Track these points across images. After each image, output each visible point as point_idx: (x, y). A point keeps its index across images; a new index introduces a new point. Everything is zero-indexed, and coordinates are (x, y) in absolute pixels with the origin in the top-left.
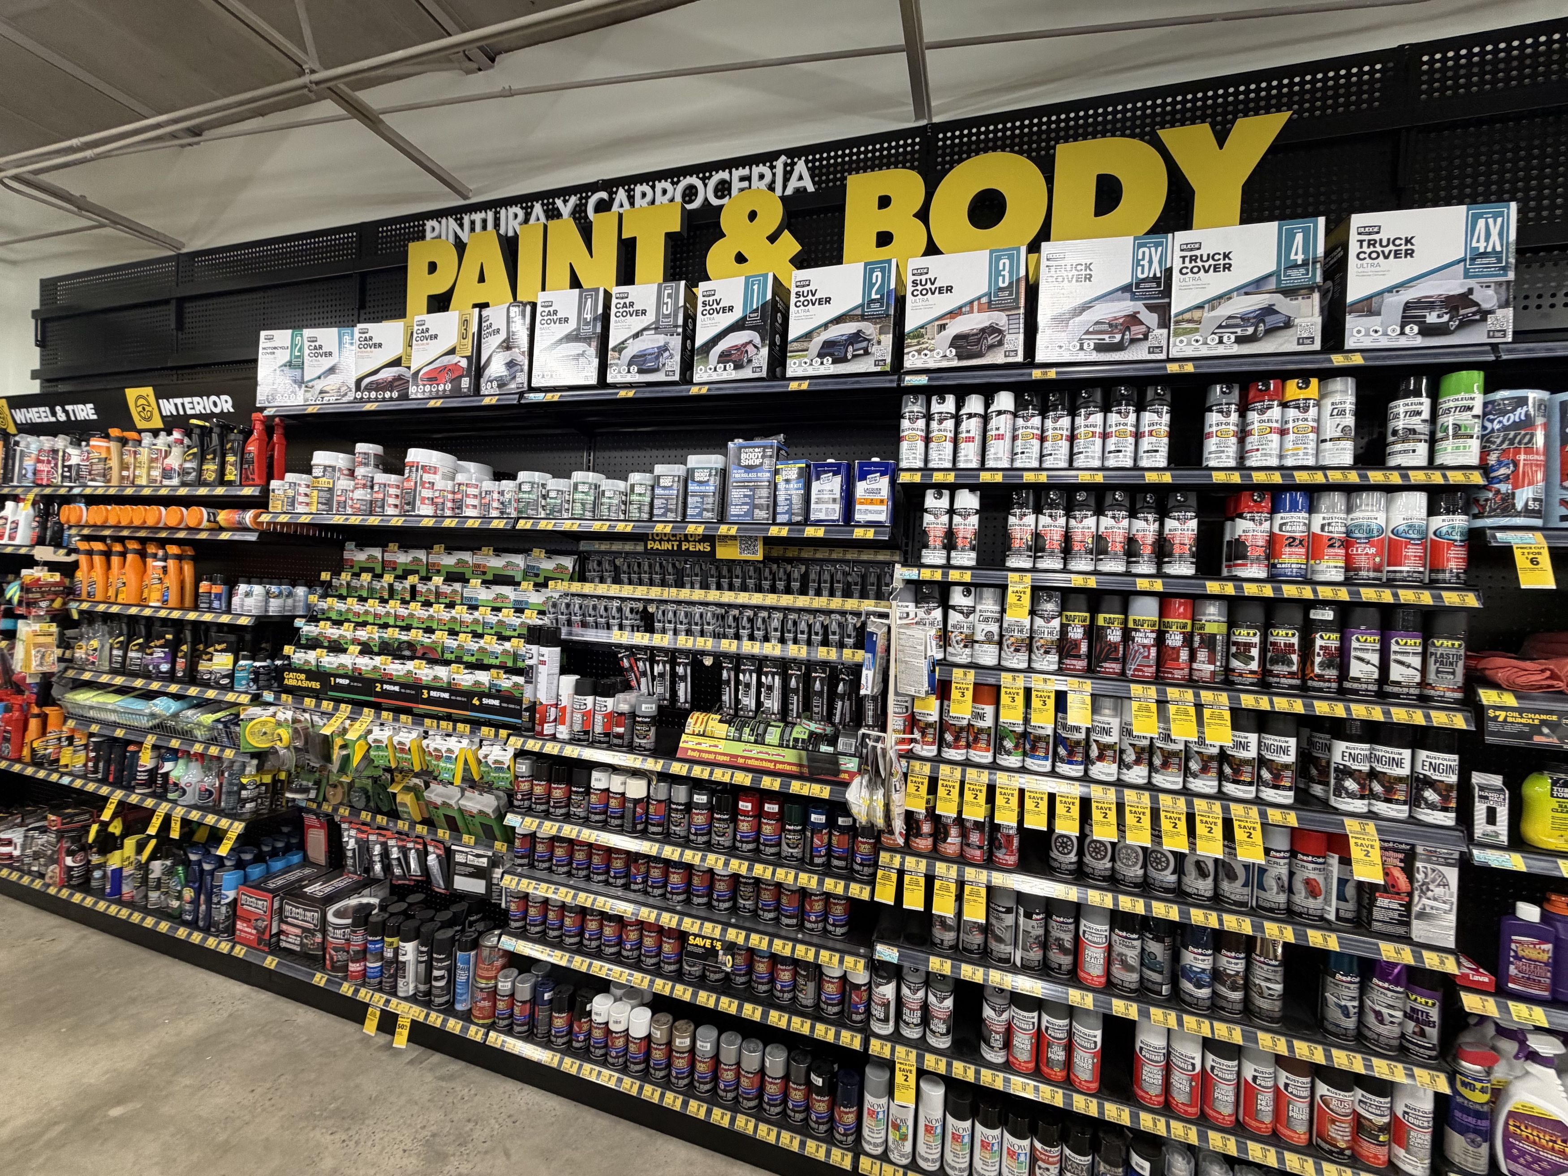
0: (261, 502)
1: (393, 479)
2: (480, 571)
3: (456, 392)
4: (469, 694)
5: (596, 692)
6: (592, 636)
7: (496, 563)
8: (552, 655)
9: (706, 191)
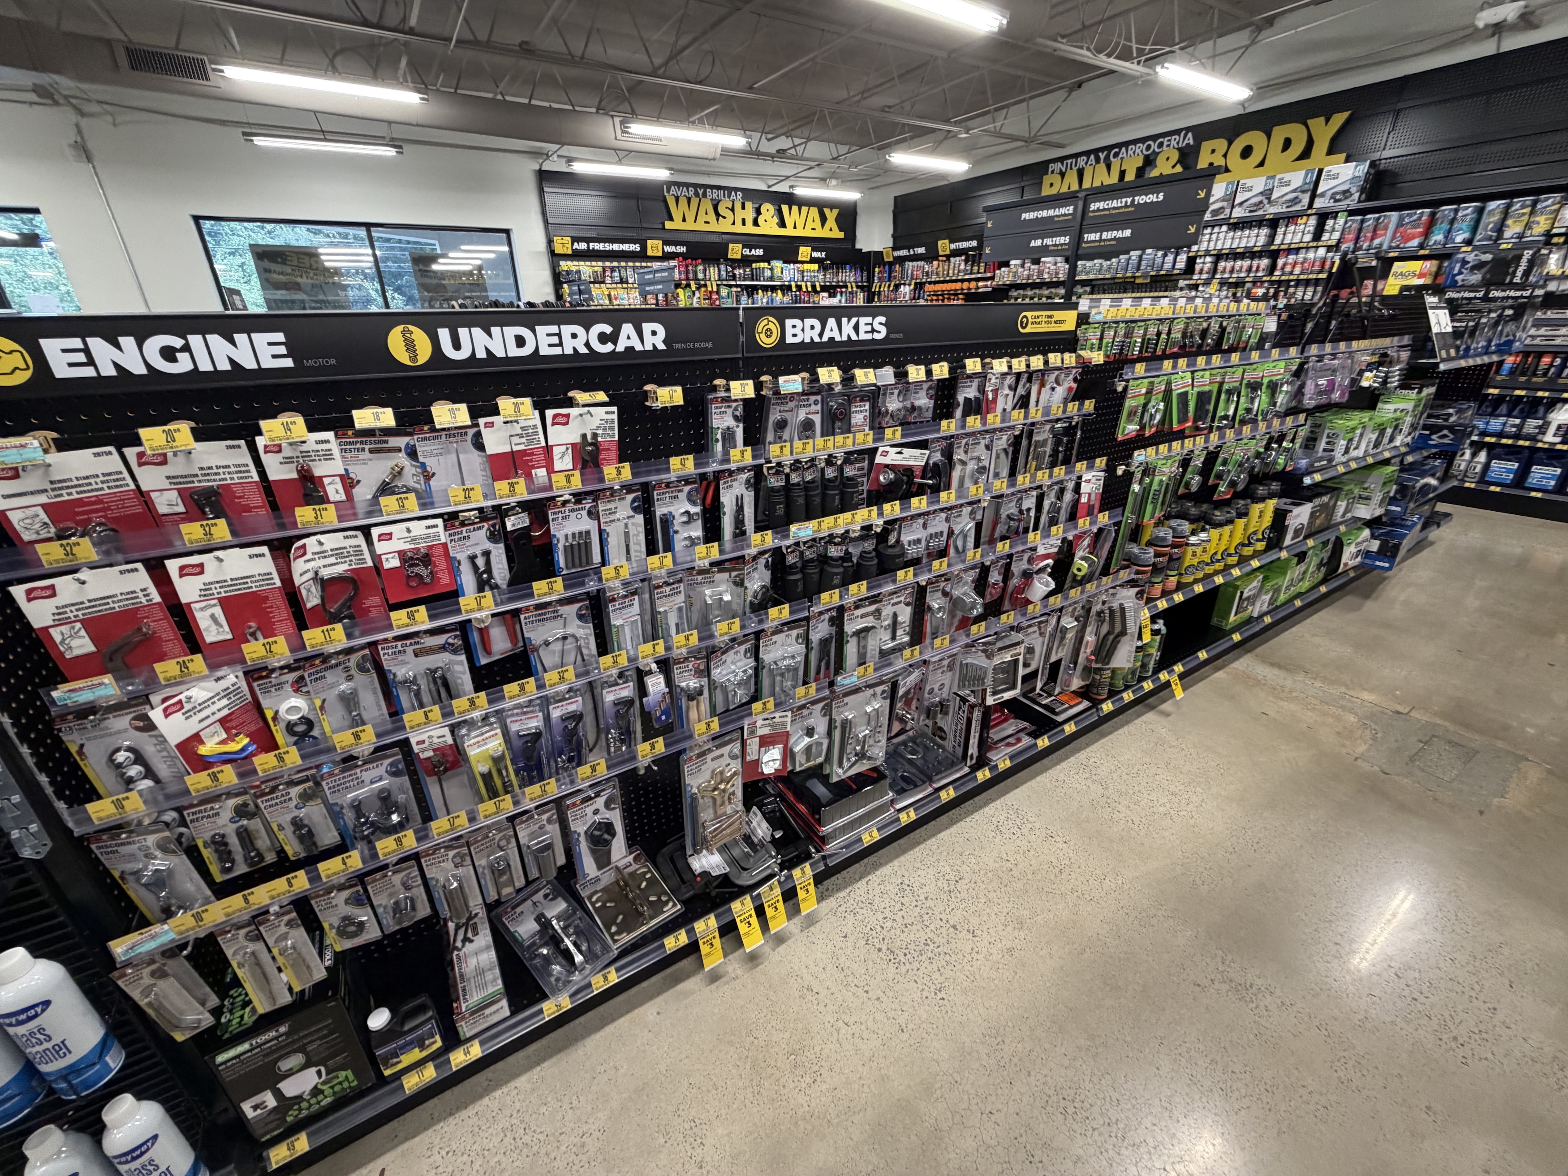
0: (992, 278)
1: (1036, 267)
9: (1154, 146)
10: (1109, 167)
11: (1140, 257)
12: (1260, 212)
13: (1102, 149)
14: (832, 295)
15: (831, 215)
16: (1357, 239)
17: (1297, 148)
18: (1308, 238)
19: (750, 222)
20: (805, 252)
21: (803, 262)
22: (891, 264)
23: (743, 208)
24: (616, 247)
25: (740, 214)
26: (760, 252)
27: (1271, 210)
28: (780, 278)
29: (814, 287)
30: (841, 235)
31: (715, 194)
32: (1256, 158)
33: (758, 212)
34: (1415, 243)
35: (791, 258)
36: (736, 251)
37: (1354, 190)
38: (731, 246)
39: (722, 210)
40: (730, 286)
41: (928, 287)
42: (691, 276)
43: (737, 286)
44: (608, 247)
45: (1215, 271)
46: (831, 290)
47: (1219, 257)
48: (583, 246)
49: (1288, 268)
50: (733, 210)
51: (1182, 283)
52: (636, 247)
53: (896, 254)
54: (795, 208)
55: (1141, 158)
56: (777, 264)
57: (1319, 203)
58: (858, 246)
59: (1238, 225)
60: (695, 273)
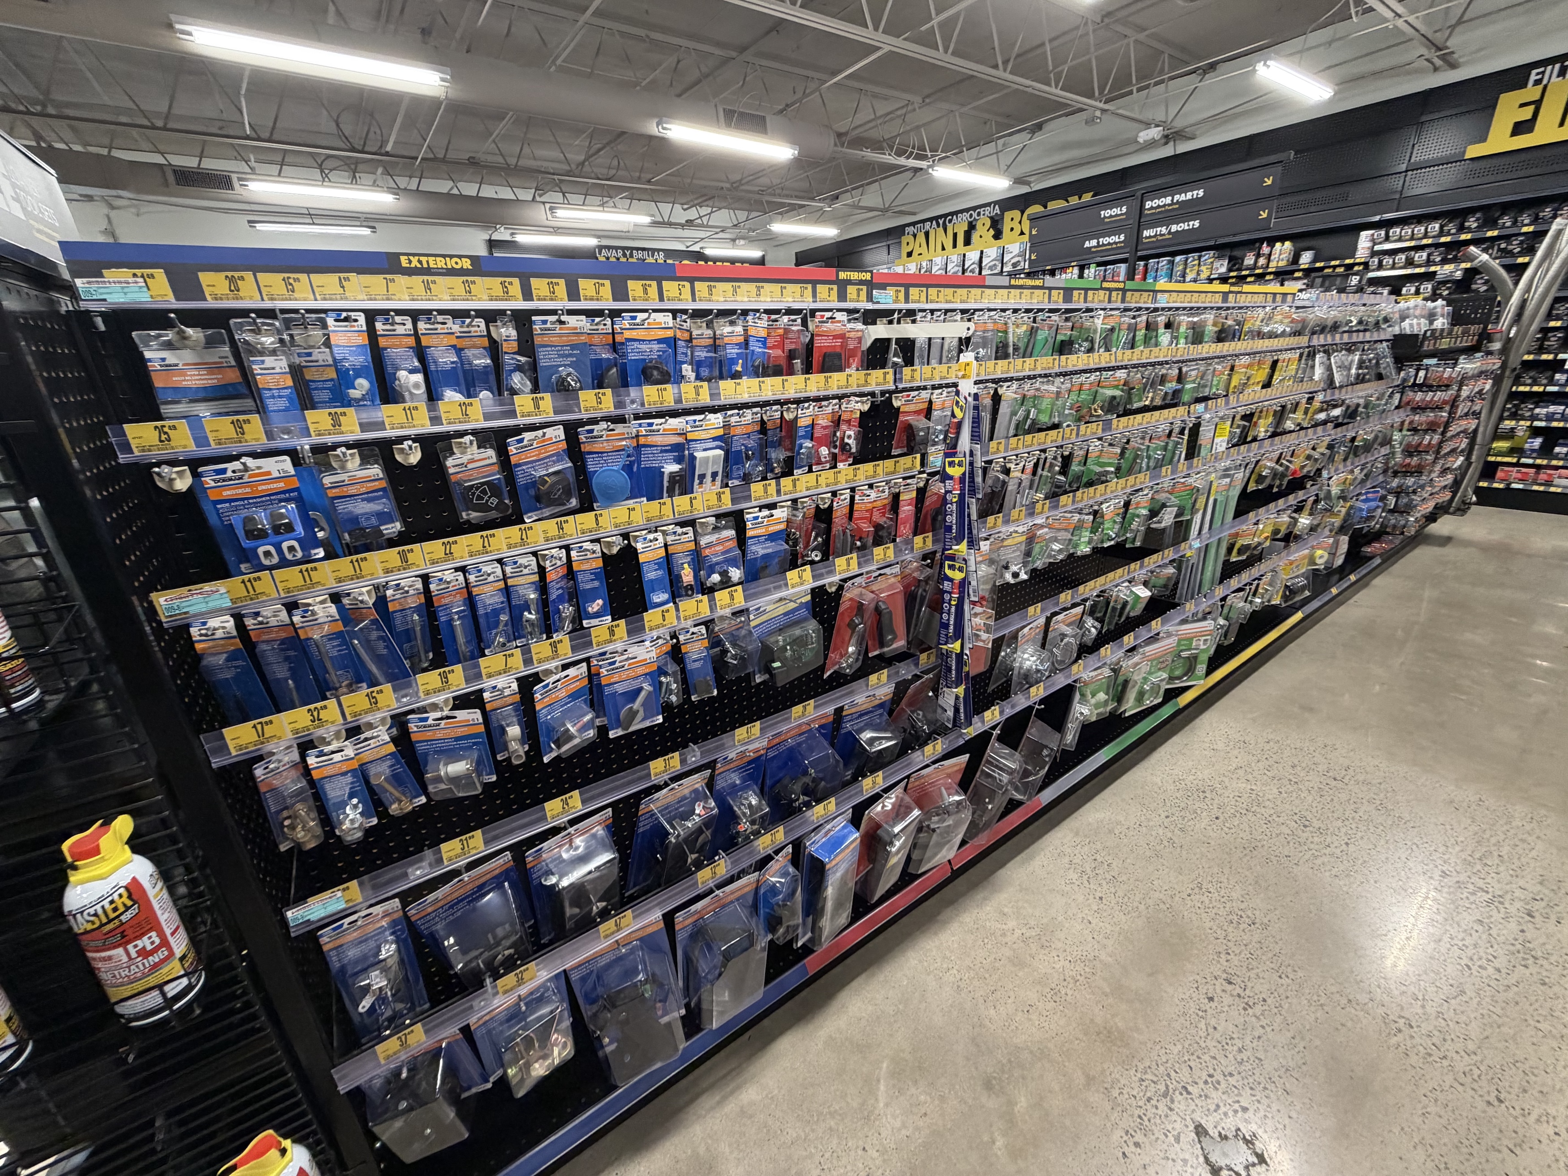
9: (975, 215)
10: (945, 230)
31: (640, 254)
55: (967, 224)
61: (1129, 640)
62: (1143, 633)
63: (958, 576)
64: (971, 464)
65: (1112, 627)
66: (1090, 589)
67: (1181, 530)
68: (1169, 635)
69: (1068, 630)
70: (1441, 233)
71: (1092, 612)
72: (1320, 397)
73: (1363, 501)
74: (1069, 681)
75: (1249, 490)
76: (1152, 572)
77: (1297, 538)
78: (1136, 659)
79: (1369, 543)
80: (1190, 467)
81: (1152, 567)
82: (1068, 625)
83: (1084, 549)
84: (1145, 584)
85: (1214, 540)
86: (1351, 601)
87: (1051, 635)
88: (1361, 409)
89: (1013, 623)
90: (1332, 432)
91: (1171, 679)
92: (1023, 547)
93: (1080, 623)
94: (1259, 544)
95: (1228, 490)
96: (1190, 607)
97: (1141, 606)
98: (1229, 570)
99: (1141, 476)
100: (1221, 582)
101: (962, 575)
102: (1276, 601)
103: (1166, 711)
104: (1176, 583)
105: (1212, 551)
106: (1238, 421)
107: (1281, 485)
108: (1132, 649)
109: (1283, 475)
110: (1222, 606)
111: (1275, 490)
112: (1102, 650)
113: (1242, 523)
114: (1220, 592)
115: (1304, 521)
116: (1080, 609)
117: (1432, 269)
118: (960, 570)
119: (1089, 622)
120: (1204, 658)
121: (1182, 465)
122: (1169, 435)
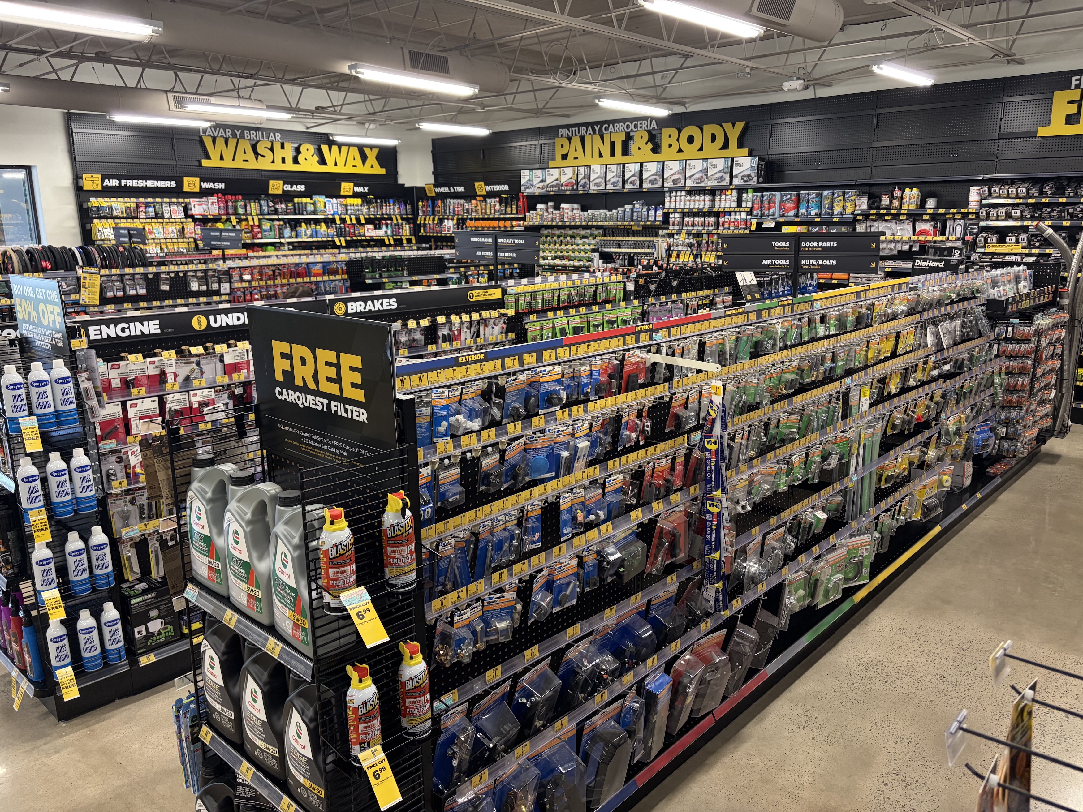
0: (524, 219)
1: (557, 212)
2: (579, 235)
3: (573, 190)
4: (578, 267)
5: (607, 263)
6: (607, 250)
7: (583, 232)
8: (596, 255)
9: (632, 126)
10: (602, 137)
11: (632, 210)
12: (703, 184)
13: (597, 123)
14: (377, 226)
15: (372, 155)
16: (761, 207)
17: (720, 141)
18: (734, 205)
19: (289, 160)
20: (347, 187)
21: (345, 197)
22: (433, 199)
23: (283, 147)
24: (150, 183)
25: (279, 153)
26: (301, 188)
27: (710, 183)
28: (324, 212)
29: (358, 220)
30: (383, 171)
31: (253, 135)
32: (697, 144)
33: (298, 151)
34: (792, 213)
35: (334, 193)
36: (276, 187)
37: (753, 175)
38: (271, 182)
39: (260, 149)
40: (272, 220)
41: (469, 223)
42: (231, 211)
43: (279, 220)
44: (142, 183)
45: (682, 224)
46: (376, 222)
47: (684, 214)
48: (114, 183)
49: (726, 225)
50: (272, 149)
51: (661, 232)
52: (173, 184)
53: (438, 190)
54: (335, 148)
55: (624, 134)
56: (321, 200)
57: (736, 182)
58: (400, 181)
59: (691, 192)
60: (235, 208)
61: (816, 550)
62: (825, 545)
63: (715, 510)
64: (722, 443)
65: (804, 542)
66: (788, 515)
67: (843, 470)
68: (842, 546)
69: (777, 545)
70: (1028, 196)
71: (790, 531)
72: (933, 358)
73: (978, 433)
74: (780, 581)
75: (888, 434)
76: (827, 500)
77: (929, 466)
78: (821, 564)
79: (992, 464)
80: (845, 425)
81: (826, 496)
82: (776, 541)
83: (783, 488)
84: (823, 509)
85: (867, 473)
86: (982, 515)
87: (766, 548)
88: (966, 362)
89: (743, 540)
90: (944, 385)
91: (846, 580)
92: (747, 489)
93: (783, 540)
94: (899, 474)
95: (872, 437)
96: (854, 525)
97: (822, 525)
98: (881, 495)
99: (814, 435)
100: (875, 504)
101: (719, 510)
102: (917, 517)
103: (846, 606)
104: (844, 507)
105: (866, 482)
106: (875, 384)
107: (909, 430)
108: (818, 557)
109: (910, 422)
110: (876, 523)
111: (906, 432)
112: (800, 557)
113: (886, 459)
114: (873, 512)
115: (932, 453)
116: (782, 530)
117: (1026, 223)
118: (717, 506)
119: (789, 538)
120: (867, 562)
121: (840, 423)
122: (830, 402)
